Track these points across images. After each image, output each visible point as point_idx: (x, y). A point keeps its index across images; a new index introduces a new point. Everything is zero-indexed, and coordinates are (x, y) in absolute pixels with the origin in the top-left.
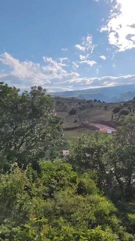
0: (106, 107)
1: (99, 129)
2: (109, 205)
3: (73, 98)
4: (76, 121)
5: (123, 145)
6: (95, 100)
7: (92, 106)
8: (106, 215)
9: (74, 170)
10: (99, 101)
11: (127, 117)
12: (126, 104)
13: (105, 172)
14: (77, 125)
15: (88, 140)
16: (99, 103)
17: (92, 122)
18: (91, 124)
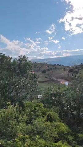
0: (64, 68)
1: (60, 82)
2: (67, 128)
3: (44, 63)
4: (46, 77)
5: (75, 92)
6: (58, 65)
7: (56, 68)
8: (65, 135)
9: (45, 107)
10: (60, 65)
11: (78, 75)
12: (76, 67)
13: (64, 108)
14: (46, 79)
15: (54, 88)
16: (60, 66)
17: (56, 78)
18: (56, 79)
